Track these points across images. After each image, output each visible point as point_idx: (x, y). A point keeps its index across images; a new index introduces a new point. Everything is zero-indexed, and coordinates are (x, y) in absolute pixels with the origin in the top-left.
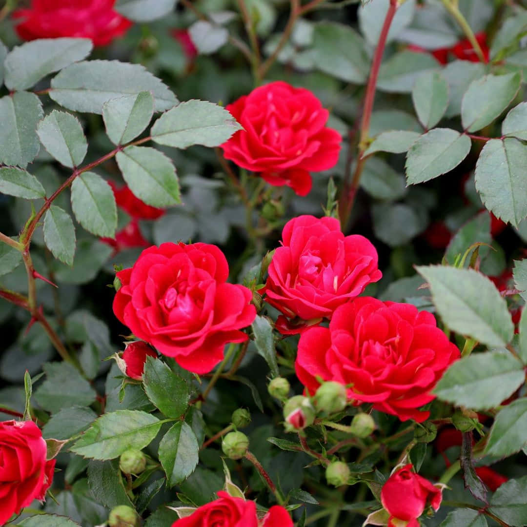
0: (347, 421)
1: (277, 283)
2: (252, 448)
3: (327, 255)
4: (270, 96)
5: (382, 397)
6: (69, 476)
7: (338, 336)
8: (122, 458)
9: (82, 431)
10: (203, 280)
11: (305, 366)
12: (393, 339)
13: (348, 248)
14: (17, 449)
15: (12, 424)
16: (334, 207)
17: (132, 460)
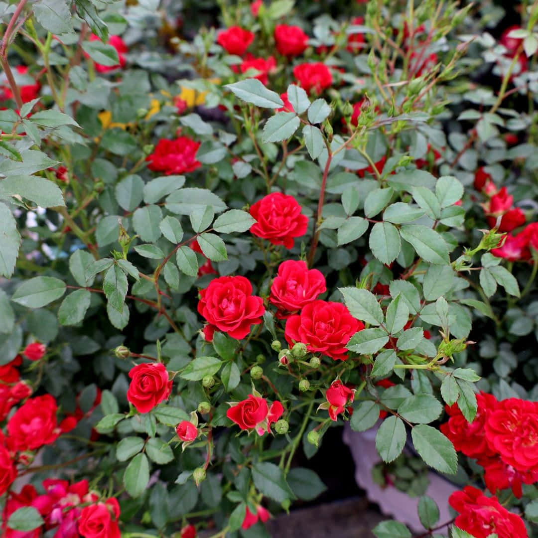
0: (308, 361)
1: (275, 295)
2: (264, 373)
3: (300, 280)
4: (273, 200)
5: (325, 349)
6: (179, 388)
7: (304, 320)
8: (203, 380)
9: (184, 367)
10: (239, 294)
11: (288, 334)
12: (331, 321)
13: (310, 276)
14: (154, 376)
15: (152, 365)
16: (304, 255)
17: (208, 381)
